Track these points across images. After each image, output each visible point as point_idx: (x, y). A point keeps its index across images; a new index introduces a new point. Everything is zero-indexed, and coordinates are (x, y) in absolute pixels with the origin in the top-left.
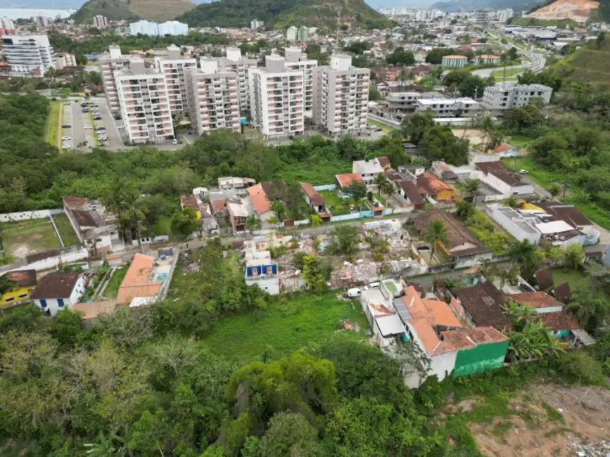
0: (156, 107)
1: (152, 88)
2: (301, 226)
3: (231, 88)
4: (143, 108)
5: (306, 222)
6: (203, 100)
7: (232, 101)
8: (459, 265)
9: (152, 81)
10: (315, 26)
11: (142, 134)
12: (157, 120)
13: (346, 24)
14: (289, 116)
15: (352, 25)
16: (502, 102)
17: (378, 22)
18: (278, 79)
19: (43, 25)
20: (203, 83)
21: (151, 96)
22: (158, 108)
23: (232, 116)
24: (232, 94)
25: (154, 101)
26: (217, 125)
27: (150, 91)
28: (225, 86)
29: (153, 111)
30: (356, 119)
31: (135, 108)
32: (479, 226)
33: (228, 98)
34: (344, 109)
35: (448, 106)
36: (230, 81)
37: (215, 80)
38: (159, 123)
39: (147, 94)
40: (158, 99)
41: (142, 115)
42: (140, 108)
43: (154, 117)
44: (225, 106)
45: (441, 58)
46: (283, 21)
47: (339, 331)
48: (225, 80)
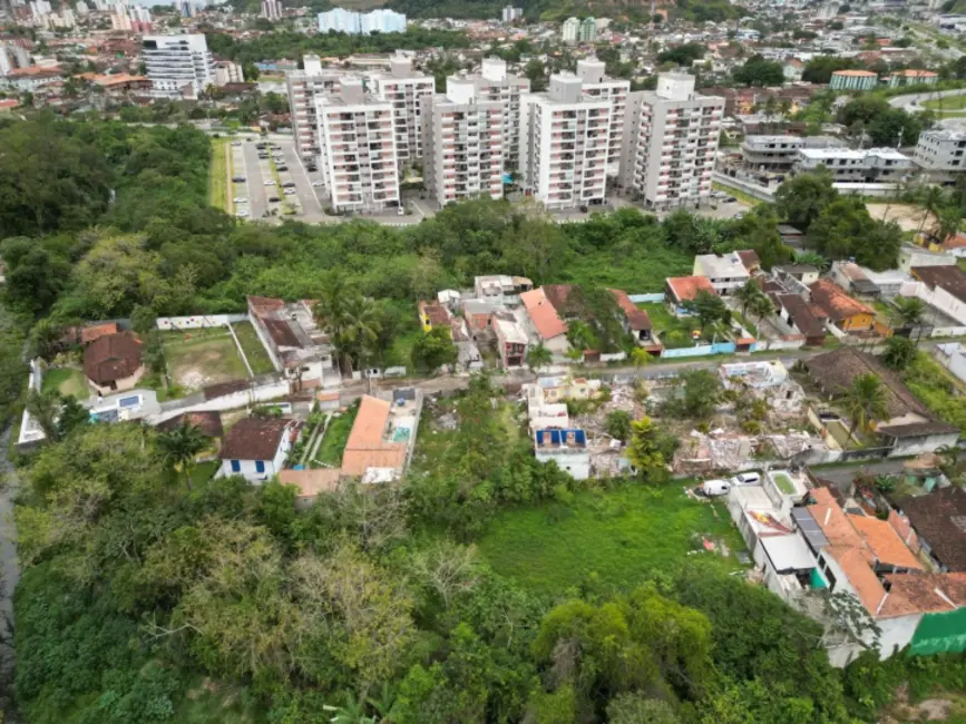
0: (376, 156)
1: (372, 126)
2: (612, 363)
3: (493, 127)
4: (357, 157)
5: (620, 356)
6: (449, 146)
7: (494, 148)
8: (897, 452)
9: (373, 115)
10: (606, 15)
11: (352, 198)
12: (376, 176)
13: (659, 12)
14: (583, 174)
15: (669, 14)
16: (953, 158)
17: (712, 9)
18: (571, 114)
19: (189, 15)
20: (451, 119)
21: (371, 139)
22: (380, 156)
23: (491, 173)
24: (494, 137)
25: (373, 146)
26: (467, 186)
27: (368, 131)
28: (485, 124)
29: (371, 162)
30: (694, 181)
31: (345, 156)
32: (927, 383)
33: (487, 143)
34: (674, 164)
35: (853, 162)
36: (493, 117)
37: (470, 114)
38: (378, 181)
39: (365, 135)
40: (380, 144)
41: (354, 168)
42: (351, 158)
43: (372, 171)
44: (482, 156)
45: (830, 75)
46: (556, 7)
47: (695, 552)
48: (485, 114)
